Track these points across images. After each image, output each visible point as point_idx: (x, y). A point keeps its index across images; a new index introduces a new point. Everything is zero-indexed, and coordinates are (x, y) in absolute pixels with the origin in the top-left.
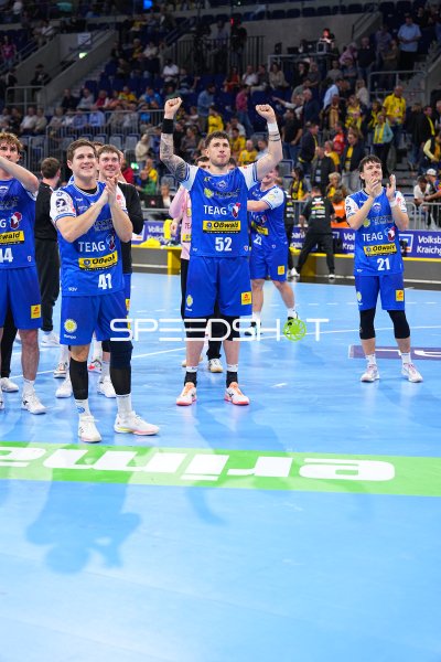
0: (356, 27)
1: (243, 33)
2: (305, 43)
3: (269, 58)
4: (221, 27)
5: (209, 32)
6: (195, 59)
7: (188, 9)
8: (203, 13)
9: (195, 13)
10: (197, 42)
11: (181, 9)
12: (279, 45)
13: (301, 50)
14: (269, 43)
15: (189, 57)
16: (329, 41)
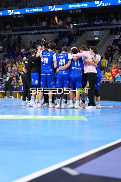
0: (52, 37)
1: (21, 38)
2: (38, 41)
3: (28, 45)
4: (15, 37)
5: (12, 37)
6: (8, 45)
7: (6, 32)
8: (10, 33)
9: (8, 33)
10: (8, 40)
11: (4, 32)
12: (31, 41)
13: (37, 43)
14: (28, 41)
15: (6, 44)
16: (44, 40)
